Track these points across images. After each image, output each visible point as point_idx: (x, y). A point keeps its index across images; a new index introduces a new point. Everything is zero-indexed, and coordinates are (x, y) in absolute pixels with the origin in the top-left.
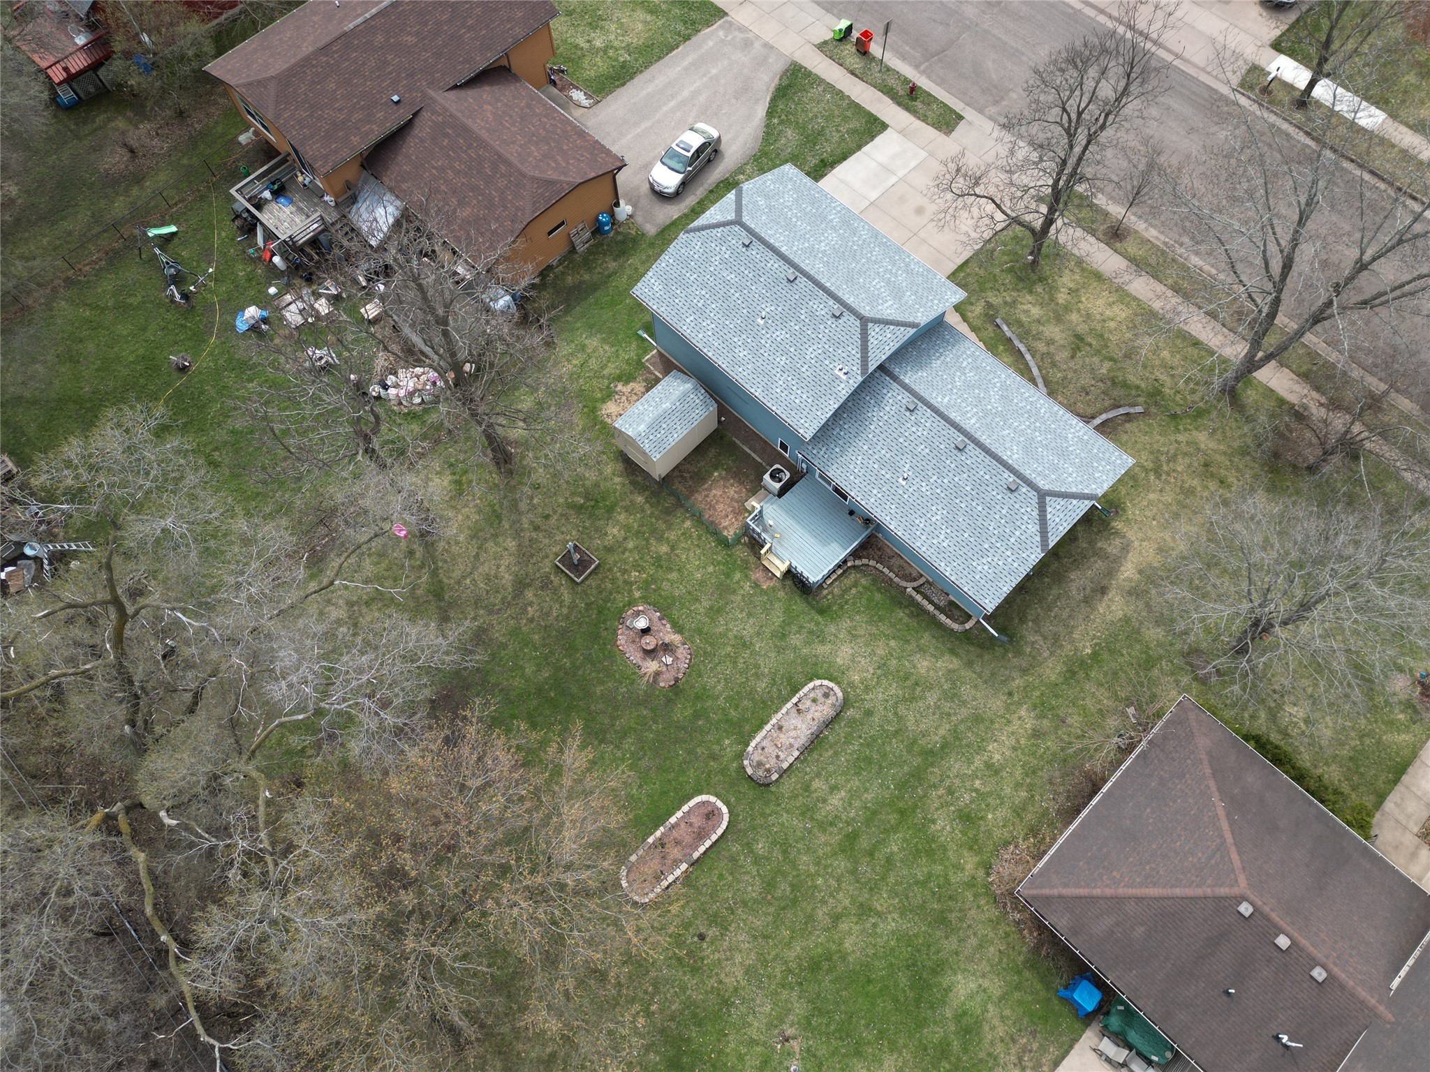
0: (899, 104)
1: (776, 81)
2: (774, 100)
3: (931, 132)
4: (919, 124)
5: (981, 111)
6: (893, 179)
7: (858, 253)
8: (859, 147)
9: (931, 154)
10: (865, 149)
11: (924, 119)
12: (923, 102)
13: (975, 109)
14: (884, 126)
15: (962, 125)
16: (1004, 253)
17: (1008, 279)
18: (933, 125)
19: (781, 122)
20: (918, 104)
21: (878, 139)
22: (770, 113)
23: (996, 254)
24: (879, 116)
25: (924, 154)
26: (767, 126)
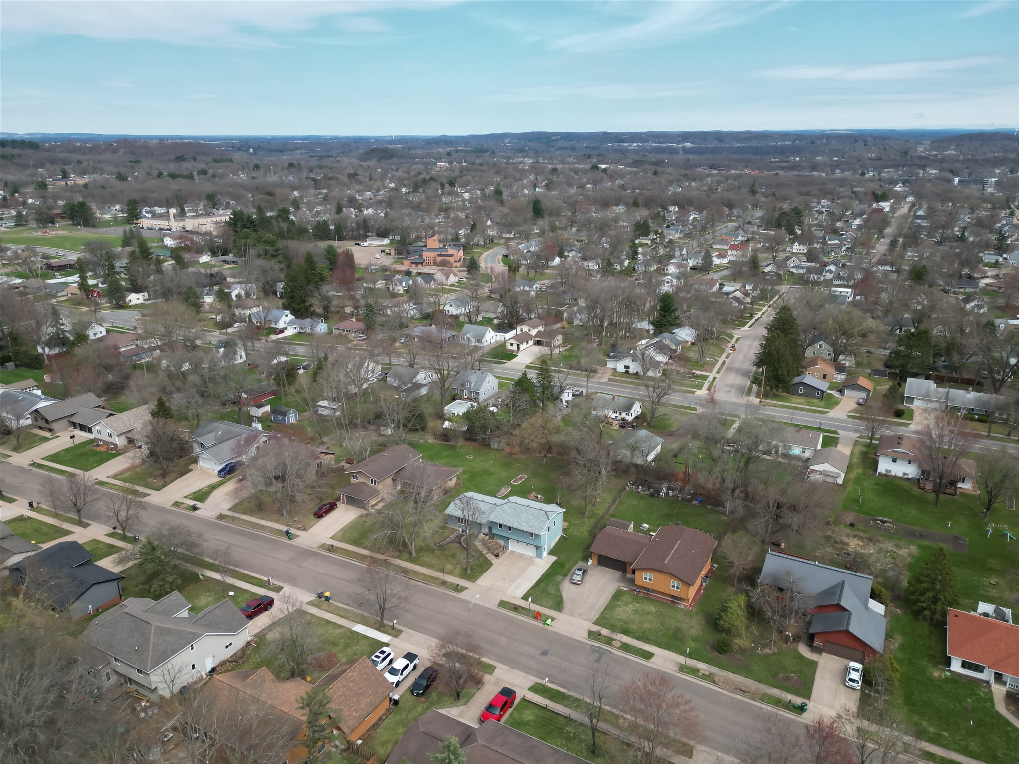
0: (519, 606)
1: (564, 606)
2: (562, 601)
3: (507, 599)
4: (511, 601)
5: (492, 610)
8: (528, 591)
9: (504, 593)
11: (510, 603)
13: (494, 611)
14: (522, 599)
15: (497, 603)
16: (477, 573)
17: (475, 567)
18: (507, 602)
19: (556, 594)
20: (513, 607)
21: (523, 594)
24: (526, 601)
25: (507, 592)
26: (560, 593)
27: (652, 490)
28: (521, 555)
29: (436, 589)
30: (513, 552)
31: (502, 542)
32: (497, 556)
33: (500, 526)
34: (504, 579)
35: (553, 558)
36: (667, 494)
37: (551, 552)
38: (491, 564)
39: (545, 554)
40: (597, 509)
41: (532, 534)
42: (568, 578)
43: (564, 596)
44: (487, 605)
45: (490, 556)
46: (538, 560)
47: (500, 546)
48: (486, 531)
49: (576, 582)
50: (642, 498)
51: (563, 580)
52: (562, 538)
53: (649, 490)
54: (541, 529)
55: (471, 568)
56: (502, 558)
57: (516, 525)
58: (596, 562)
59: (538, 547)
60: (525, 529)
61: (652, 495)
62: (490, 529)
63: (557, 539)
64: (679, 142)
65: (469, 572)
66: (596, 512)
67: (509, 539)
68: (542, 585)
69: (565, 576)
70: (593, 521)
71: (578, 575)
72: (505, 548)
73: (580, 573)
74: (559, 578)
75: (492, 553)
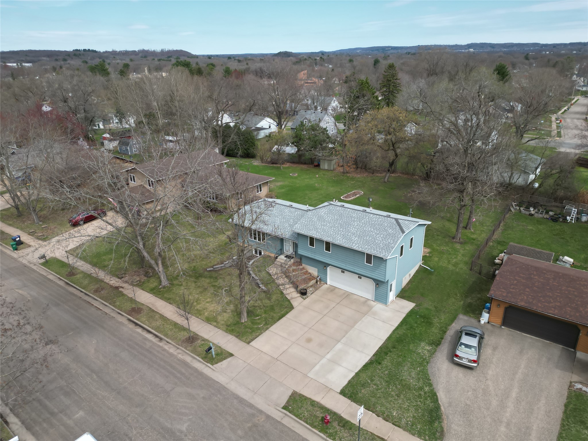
0: (335, 414)
1: (445, 424)
2: (438, 408)
3: (307, 393)
4: (317, 398)
5: (268, 417)
6: (329, 356)
7: (340, 227)
8: (357, 374)
9: (306, 376)
10: (352, 375)
11: (313, 403)
12: (317, 417)
13: (273, 419)
14: (343, 393)
15: (284, 401)
16: (259, 324)
17: (259, 311)
18: (306, 398)
19: (421, 389)
20: (320, 415)
21: (345, 382)
22: (434, 397)
23: (264, 323)
24: (349, 401)
25: (310, 375)
26: (430, 385)
27: (551, 213)
28: (347, 295)
29: (172, 350)
30: (333, 289)
31: (313, 271)
32: (303, 293)
33: (312, 240)
34: (309, 340)
35: (408, 306)
36: (578, 219)
37: (403, 295)
38: (292, 308)
39: (392, 296)
40: (473, 233)
41: (369, 258)
42: (444, 350)
43: (442, 397)
44: (260, 403)
45: (291, 293)
46: (378, 307)
47: (312, 278)
48: (289, 249)
49: (465, 362)
50: (539, 222)
51: (432, 353)
52: (421, 270)
53: (547, 213)
54: (388, 248)
55: (250, 313)
56: (311, 298)
57: (339, 241)
58: (499, 320)
59: (378, 283)
60: (355, 247)
61: (554, 219)
62: (296, 246)
63: (413, 272)
64: (466, 49)
65: (244, 319)
66: (474, 236)
67: (326, 265)
68: (387, 362)
69: (437, 343)
70: (470, 248)
71: (467, 346)
72: (320, 281)
73: (473, 342)
74: (424, 348)
75: (296, 287)
